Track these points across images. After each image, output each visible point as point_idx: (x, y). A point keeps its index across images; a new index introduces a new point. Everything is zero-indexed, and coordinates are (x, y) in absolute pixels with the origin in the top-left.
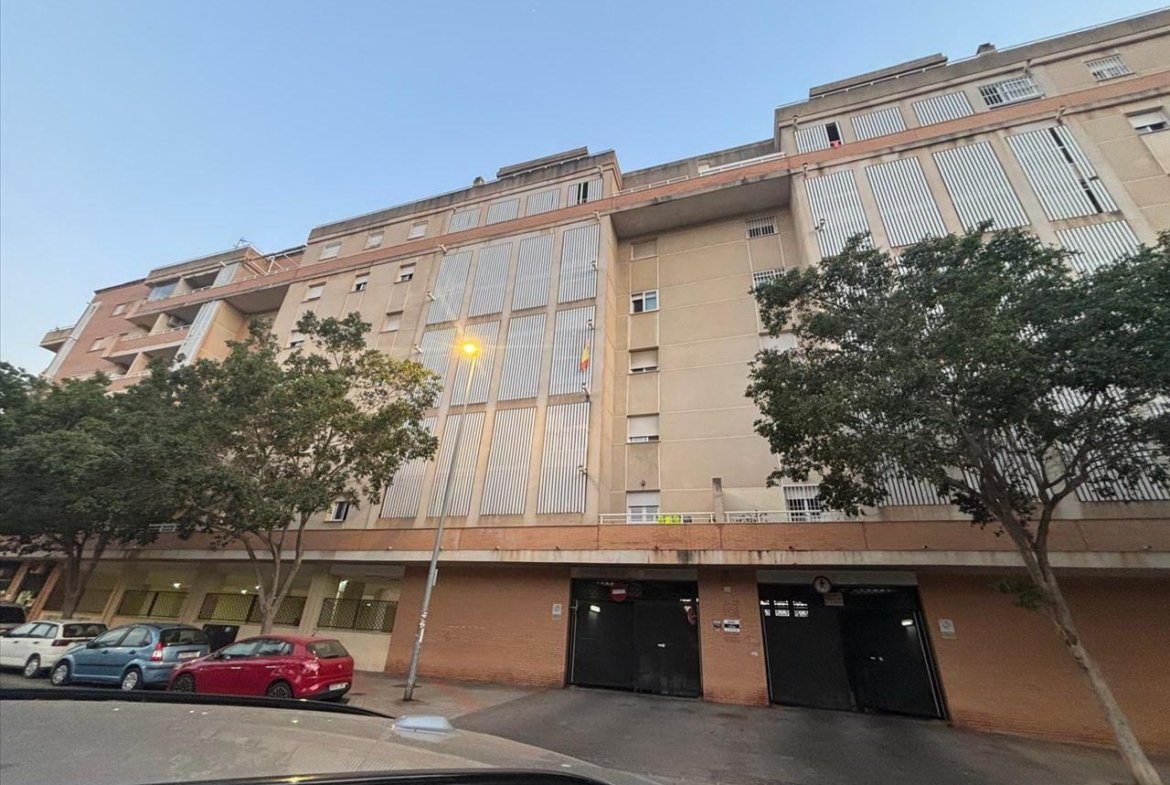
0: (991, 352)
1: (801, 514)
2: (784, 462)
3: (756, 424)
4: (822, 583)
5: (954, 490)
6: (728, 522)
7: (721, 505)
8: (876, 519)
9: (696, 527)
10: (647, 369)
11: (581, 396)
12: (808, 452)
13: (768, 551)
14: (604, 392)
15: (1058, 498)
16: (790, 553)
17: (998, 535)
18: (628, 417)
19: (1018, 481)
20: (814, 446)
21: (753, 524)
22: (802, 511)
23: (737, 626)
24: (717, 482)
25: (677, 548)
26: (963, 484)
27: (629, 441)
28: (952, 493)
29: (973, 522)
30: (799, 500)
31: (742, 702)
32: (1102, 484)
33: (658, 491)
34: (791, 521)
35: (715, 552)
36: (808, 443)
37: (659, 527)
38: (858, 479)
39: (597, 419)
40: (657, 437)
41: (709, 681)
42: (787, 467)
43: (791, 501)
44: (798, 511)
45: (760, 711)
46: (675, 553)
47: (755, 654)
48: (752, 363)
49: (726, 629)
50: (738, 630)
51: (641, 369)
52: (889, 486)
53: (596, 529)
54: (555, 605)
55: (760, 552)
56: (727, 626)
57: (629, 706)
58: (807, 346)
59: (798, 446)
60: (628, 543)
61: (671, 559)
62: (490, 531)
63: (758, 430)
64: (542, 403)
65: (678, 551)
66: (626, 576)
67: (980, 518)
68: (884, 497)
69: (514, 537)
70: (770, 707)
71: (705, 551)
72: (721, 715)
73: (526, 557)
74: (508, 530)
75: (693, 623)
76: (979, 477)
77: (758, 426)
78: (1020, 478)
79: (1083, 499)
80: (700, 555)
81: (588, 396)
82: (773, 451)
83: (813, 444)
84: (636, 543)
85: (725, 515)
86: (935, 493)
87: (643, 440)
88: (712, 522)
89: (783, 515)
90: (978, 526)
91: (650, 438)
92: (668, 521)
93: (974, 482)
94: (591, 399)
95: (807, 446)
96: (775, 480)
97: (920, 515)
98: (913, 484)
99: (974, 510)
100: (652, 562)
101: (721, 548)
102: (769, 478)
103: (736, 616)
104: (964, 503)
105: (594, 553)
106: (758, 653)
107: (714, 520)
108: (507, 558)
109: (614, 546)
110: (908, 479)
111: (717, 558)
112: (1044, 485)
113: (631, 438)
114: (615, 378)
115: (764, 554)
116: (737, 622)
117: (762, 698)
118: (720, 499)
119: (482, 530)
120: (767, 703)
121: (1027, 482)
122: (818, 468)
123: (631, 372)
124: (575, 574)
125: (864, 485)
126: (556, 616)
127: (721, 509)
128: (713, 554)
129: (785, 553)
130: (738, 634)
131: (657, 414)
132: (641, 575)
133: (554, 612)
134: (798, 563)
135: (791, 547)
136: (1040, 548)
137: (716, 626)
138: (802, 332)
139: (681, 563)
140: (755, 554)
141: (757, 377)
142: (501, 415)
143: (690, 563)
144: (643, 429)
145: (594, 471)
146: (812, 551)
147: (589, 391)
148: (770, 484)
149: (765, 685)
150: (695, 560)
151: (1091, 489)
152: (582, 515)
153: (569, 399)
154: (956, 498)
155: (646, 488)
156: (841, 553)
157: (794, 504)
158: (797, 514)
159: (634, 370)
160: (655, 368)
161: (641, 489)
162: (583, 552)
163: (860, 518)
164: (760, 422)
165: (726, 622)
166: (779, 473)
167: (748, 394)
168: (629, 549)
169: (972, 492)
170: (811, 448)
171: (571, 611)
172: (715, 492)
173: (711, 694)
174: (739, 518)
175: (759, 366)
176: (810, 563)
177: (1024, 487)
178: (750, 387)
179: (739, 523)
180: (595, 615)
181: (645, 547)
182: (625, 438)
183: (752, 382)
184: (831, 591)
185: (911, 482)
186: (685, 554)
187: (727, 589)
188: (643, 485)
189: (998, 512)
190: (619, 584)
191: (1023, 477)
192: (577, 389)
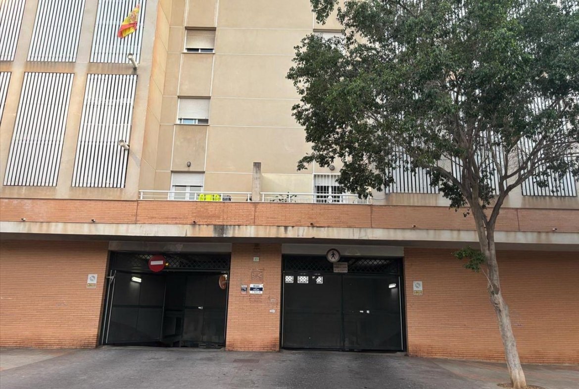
0: (496, 46)
1: (325, 197)
2: (315, 148)
3: (294, 108)
4: (333, 255)
5: (443, 180)
6: (263, 201)
7: (258, 186)
8: (382, 203)
9: (234, 204)
10: (202, 49)
11: (127, 68)
12: (336, 142)
13: (293, 227)
14: (153, 65)
15: (510, 188)
16: (311, 228)
17: (465, 216)
18: (179, 97)
19: (486, 175)
20: (343, 136)
21: (283, 203)
22: (326, 194)
23: (261, 289)
24: (257, 165)
25: (214, 223)
26: (449, 175)
27: (178, 122)
28: (440, 182)
29: (452, 206)
30: (325, 187)
31: (258, 350)
32: (542, 177)
33: (203, 172)
34: (315, 202)
35: (248, 227)
36: (337, 133)
37: (199, 204)
38: (372, 167)
39: (144, 93)
40: (206, 121)
41: (232, 335)
42: (316, 153)
43: (318, 187)
44: (323, 194)
45: (271, 356)
46: (211, 228)
47: (273, 311)
48: (298, 47)
49: (251, 292)
50: (261, 292)
51: (197, 50)
52: (396, 174)
53: (136, 204)
54: (90, 276)
55: (286, 227)
56: (252, 289)
57: (155, 359)
58: (348, 35)
59: (329, 136)
60: (167, 218)
61: (207, 232)
62: (15, 202)
63: (295, 114)
64: (81, 69)
65: (215, 225)
66: (164, 249)
67: (457, 203)
68: (391, 184)
69: (43, 209)
70: (279, 351)
71: (239, 225)
72: (235, 361)
73: (57, 229)
74: (39, 202)
75: (223, 287)
76: (462, 168)
77: (295, 111)
78: (488, 174)
79: (525, 194)
80: (234, 229)
81: (135, 69)
82: (308, 139)
83: (341, 134)
84: (176, 218)
85: (261, 195)
86: (429, 183)
87: (193, 122)
88: (249, 201)
89: (311, 197)
90: (454, 209)
91: (200, 120)
92: (209, 198)
93: (457, 174)
94: (138, 72)
95: (336, 136)
96: (305, 164)
97: (416, 201)
98: (415, 175)
99: (453, 196)
100: (189, 235)
101: (254, 224)
102: (301, 162)
103: (261, 280)
104: (447, 191)
105: (132, 227)
106: (275, 311)
107: (250, 199)
108: (35, 229)
109: (152, 220)
110: (412, 171)
111: (249, 232)
112: (504, 178)
113: (181, 119)
114: (169, 55)
115: (290, 228)
116: (261, 286)
117: (274, 346)
118: (257, 182)
119: (7, 200)
120: (278, 349)
121: (492, 177)
122: (342, 155)
123: (186, 51)
124: (113, 247)
125: (376, 172)
126: (90, 285)
127: (258, 190)
128: (246, 229)
129: (306, 228)
130: (261, 295)
131: (209, 98)
132: (179, 248)
133: (89, 282)
134: (316, 237)
135: (312, 224)
136: (490, 226)
137: (243, 290)
138: (346, 19)
139: (216, 236)
140: (282, 229)
141: (302, 59)
142: (29, 77)
143: (224, 236)
144: (193, 111)
145: (137, 146)
146: (328, 227)
147: (136, 63)
148: (301, 167)
149: (278, 335)
150: (230, 234)
151: (535, 180)
152: (121, 190)
153: (113, 69)
154: (443, 186)
155: (191, 169)
156: (351, 230)
157: (321, 189)
158: (322, 197)
159: (189, 49)
160: (212, 49)
161: (186, 169)
162: (120, 225)
163: (369, 201)
164: (298, 106)
165: (252, 286)
166: (309, 158)
167: (290, 76)
168: (167, 224)
169: (455, 180)
170: (339, 139)
171: (107, 280)
172: (255, 174)
173: (232, 345)
174: (272, 198)
175: (304, 50)
176: (326, 237)
177: (489, 181)
178: (292, 69)
179: (272, 202)
180: (137, 284)
181: (184, 222)
182: (175, 120)
183: (295, 65)
184: (339, 261)
185: (413, 173)
186: (221, 228)
187: (256, 259)
188: (189, 166)
189: (470, 197)
190: (158, 255)
191: (490, 173)
192: (123, 60)
